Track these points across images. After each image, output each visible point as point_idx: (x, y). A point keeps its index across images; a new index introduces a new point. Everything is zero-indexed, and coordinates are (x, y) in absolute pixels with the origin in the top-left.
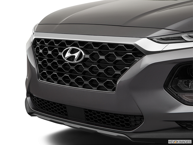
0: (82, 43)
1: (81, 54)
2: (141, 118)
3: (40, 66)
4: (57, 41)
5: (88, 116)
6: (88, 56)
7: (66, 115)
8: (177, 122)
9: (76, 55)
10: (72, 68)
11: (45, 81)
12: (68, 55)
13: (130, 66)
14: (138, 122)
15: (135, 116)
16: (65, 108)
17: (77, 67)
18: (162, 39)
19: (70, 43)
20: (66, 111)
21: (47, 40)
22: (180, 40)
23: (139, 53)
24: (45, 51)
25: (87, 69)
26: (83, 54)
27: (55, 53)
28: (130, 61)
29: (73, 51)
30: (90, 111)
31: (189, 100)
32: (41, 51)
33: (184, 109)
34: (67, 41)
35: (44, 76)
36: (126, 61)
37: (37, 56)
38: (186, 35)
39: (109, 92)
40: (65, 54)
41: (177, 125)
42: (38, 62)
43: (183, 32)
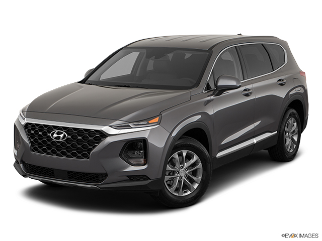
0: (65, 128)
1: (65, 135)
2: (106, 175)
3: (32, 142)
4: (45, 126)
5: (70, 175)
6: (70, 137)
7: (53, 175)
8: (128, 176)
9: (62, 136)
10: (58, 144)
11: (36, 153)
13: (98, 143)
14: (104, 178)
15: (102, 174)
16: (53, 171)
17: (62, 144)
18: (118, 126)
19: (56, 127)
20: (53, 173)
21: (37, 125)
22: (129, 127)
23: (104, 135)
24: (36, 132)
25: (69, 145)
26: (67, 135)
27: (45, 134)
29: (58, 133)
30: (72, 172)
31: (134, 163)
32: (33, 132)
33: (131, 168)
34: (53, 126)
35: (35, 149)
36: (96, 140)
37: (29, 135)
38: (132, 124)
39: (85, 160)
40: (52, 135)
41: (127, 178)
42: (30, 139)
43: (130, 122)
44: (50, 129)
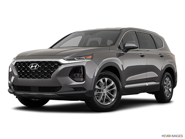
0: (37, 62)
1: (37, 66)
2: (61, 87)
3: (19, 73)
4: (27, 62)
5: (40, 90)
6: (40, 66)
7: (30, 91)
8: (73, 88)
9: (36, 66)
10: (34, 71)
11: (21, 79)
12: (32, 66)
13: (56, 69)
14: (60, 89)
15: (58, 87)
16: (30, 88)
17: (36, 71)
18: (68, 59)
19: (32, 62)
21: (22, 62)
22: (74, 60)
23: (60, 64)
24: (21, 67)
25: (40, 71)
26: (39, 66)
27: (26, 67)
28: (57, 67)
29: (34, 65)
30: (41, 87)
31: (77, 80)
32: (19, 67)
33: (75, 83)
34: (31, 62)
35: (20, 76)
36: (55, 67)
37: (17, 69)
38: (76, 58)
39: (49, 79)
40: (30, 67)
41: (73, 89)
42: (18, 71)
43: (75, 57)
44: (29, 63)
